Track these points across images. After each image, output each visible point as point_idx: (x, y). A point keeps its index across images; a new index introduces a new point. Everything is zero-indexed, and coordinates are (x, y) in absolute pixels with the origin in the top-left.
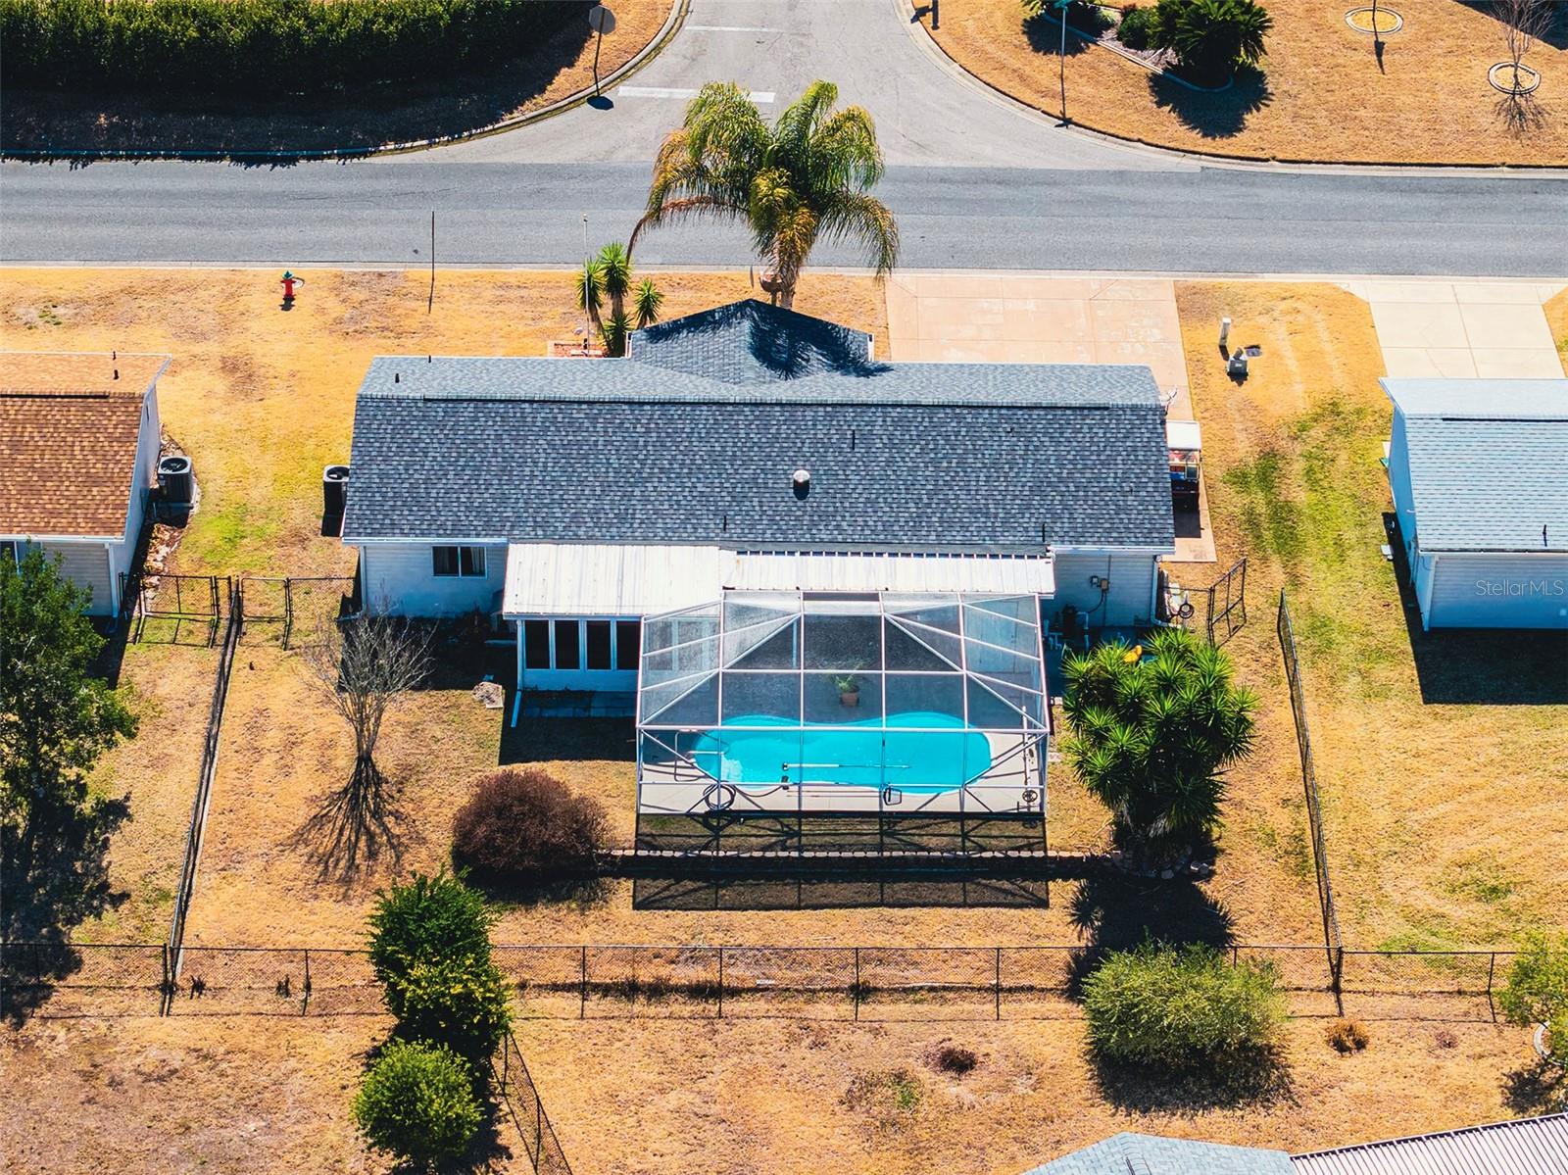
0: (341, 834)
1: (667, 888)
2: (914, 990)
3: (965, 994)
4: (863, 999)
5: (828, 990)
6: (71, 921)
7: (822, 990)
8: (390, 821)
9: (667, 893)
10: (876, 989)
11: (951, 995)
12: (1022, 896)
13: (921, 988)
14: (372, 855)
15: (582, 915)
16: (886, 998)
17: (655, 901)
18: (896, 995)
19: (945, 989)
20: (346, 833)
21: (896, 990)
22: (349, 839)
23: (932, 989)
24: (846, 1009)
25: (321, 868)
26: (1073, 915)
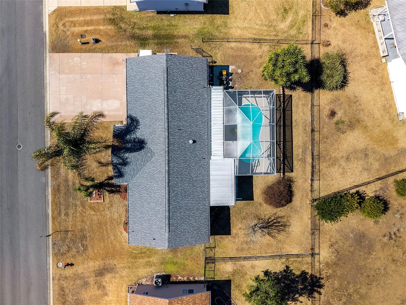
0: (273, 229)
1: (287, 166)
6: (294, 275)
8: (270, 220)
9: (289, 166)
12: (289, 100)
14: (279, 222)
15: (294, 182)
17: (291, 168)
20: (273, 228)
22: (274, 227)
25: (281, 231)
26: (294, 90)
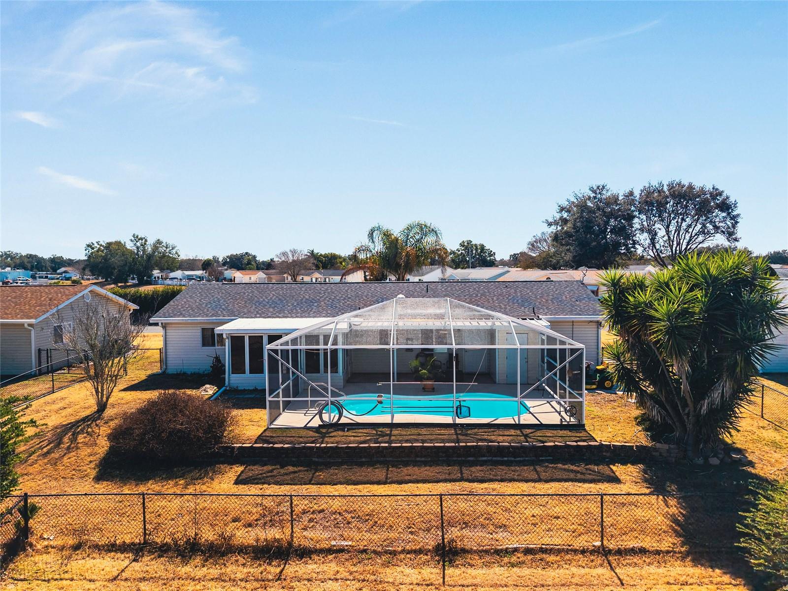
2: (507, 552)
3: (568, 557)
4: (450, 561)
5: (409, 552)
7: (403, 551)
8: (81, 437)
9: (269, 474)
10: (464, 551)
11: (552, 558)
13: (516, 550)
14: (46, 454)
16: (476, 560)
17: (256, 479)
18: (488, 558)
19: (543, 551)
20: (43, 443)
21: (487, 552)
22: (41, 446)
23: (528, 551)
24: (431, 572)
26: (649, 488)
